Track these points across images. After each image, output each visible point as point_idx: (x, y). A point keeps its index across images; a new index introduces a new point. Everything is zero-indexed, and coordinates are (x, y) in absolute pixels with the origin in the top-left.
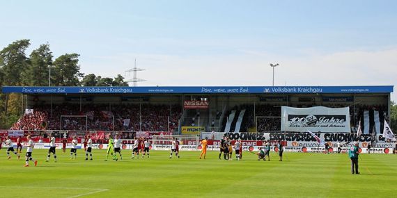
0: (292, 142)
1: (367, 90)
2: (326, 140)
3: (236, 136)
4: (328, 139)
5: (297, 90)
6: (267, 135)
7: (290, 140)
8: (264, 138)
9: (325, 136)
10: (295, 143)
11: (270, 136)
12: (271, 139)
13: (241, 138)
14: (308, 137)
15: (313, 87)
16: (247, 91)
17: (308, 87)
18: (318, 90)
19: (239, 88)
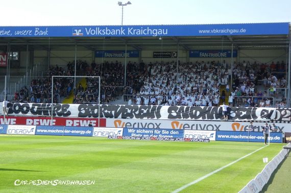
0: (114, 119)
1: (243, 31)
2: (170, 117)
3: (25, 109)
4: (174, 114)
5: (126, 31)
6: (74, 108)
7: (111, 116)
8: (69, 113)
9: (170, 111)
10: (120, 122)
11: (79, 109)
12: (80, 115)
13: (33, 112)
14: (141, 112)
15: (152, 27)
16: (45, 33)
17: (145, 27)
18: (162, 32)
19: (33, 28)
